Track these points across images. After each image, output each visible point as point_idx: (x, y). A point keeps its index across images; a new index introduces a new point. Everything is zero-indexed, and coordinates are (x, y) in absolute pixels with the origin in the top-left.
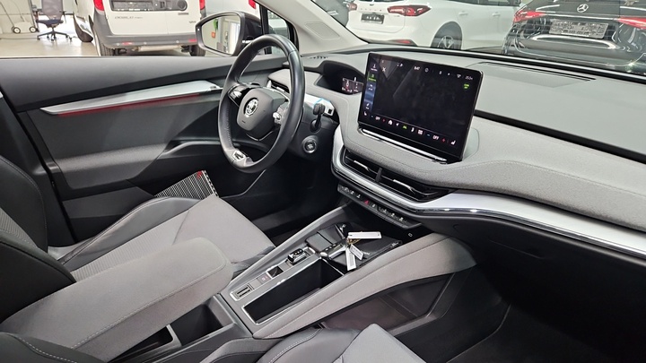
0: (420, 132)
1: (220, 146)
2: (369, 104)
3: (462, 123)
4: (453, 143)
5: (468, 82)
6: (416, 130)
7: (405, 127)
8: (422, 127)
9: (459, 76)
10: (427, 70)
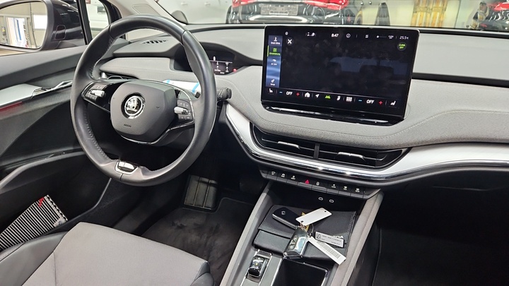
0: (349, 99)
1: (86, 156)
2: (274, 80)
3: (402, 83)
4: (393, 104)
5: (403, 41)
6: (343, 98)
7: (328, 97)
8: (351, 93)
9: (391, 37)
10: (348, 36)
